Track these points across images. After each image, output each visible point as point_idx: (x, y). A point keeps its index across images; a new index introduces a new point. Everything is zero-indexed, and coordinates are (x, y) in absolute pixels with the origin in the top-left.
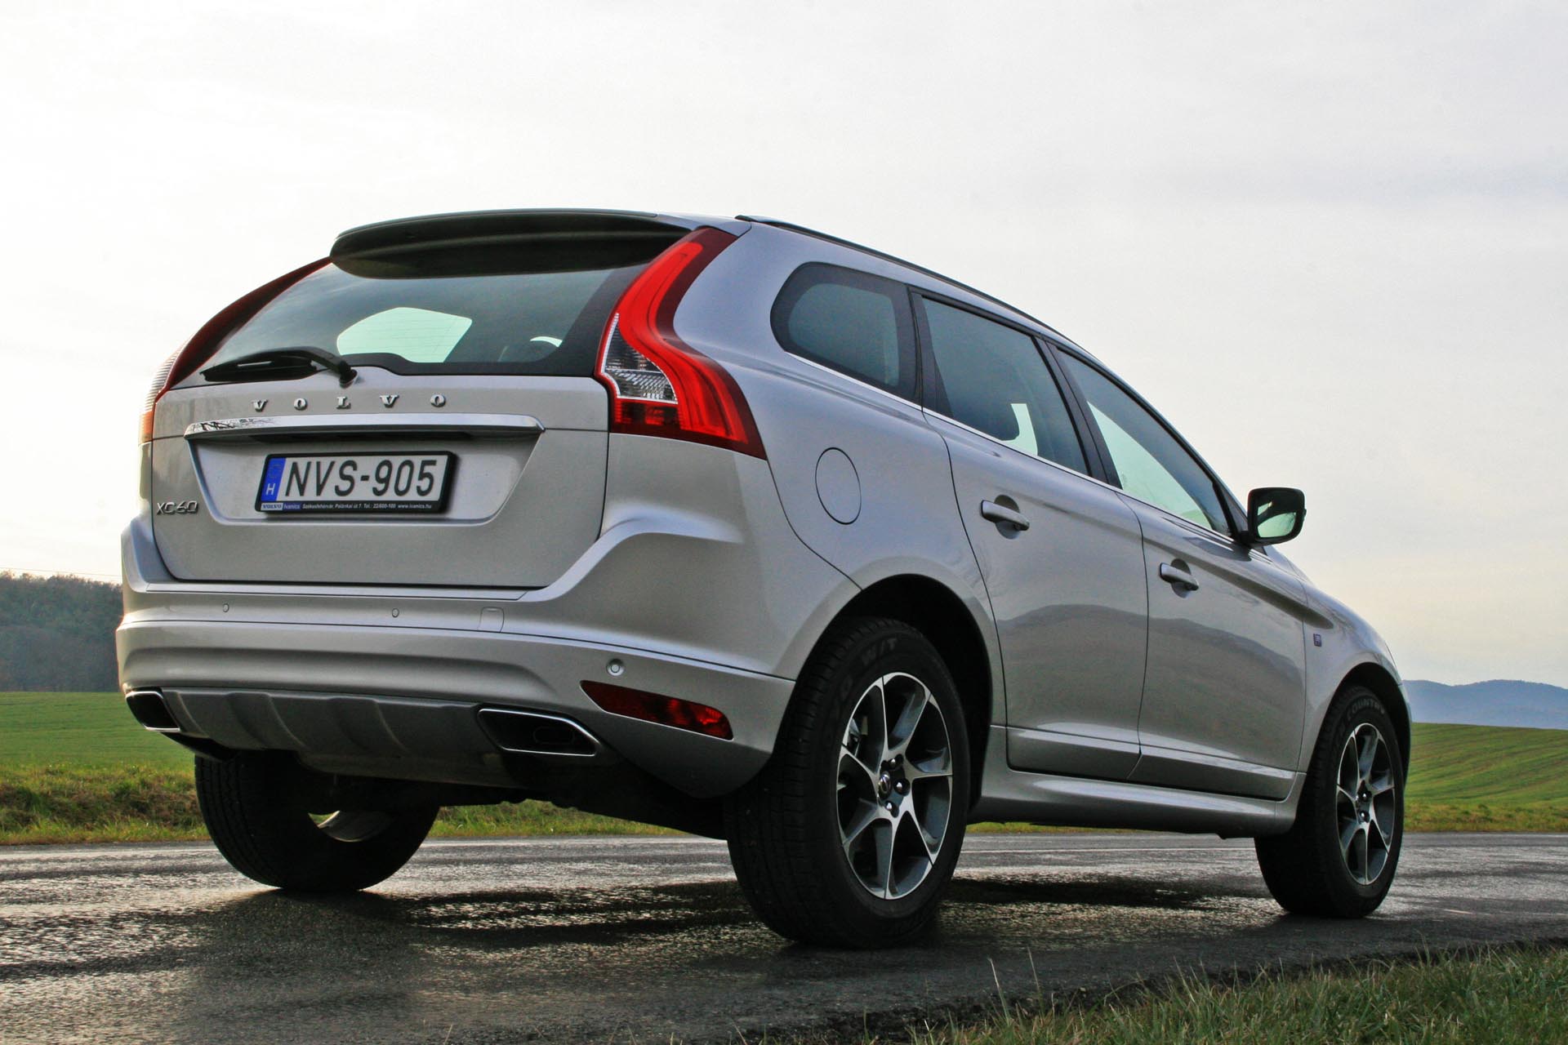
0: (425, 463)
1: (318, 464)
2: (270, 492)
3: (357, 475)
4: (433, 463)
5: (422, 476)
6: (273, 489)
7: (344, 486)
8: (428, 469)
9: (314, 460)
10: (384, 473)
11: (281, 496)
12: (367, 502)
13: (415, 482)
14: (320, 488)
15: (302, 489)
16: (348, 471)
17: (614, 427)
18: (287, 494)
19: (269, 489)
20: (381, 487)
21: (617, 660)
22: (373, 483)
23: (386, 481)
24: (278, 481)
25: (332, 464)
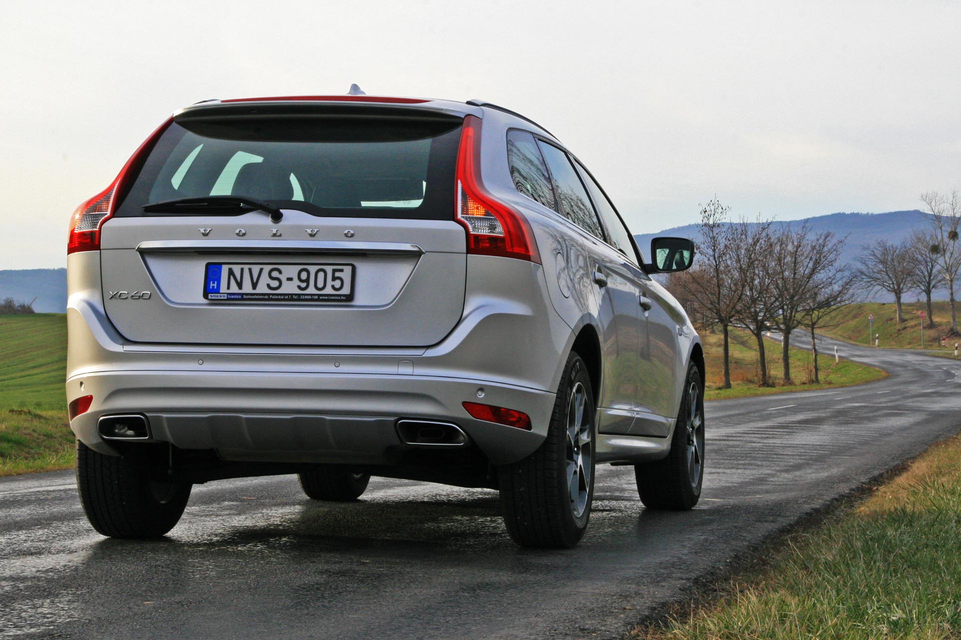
0: (334, 271)
1: (250, 270)
2: (213, 287)
3: (283, 277)
4: (342, 271)
5: (334, 279)
6: (215, 285)
7: (275, 284)
8: (337, 274)
9: (246, 267)
10: (304, 276)
11: (223, 288)
12: (296, 295)
13: (330, 282)
14: (254, 286)
15: (240, 285)
16: (275, 274)
17: (469, 251)
18: (228, 288)
19: (212, 285)
20: (304, 285)
21: (481, 389)
22: (296, 282)
23: (307, 281)
24: (219, 280)
25: (261, 270)
